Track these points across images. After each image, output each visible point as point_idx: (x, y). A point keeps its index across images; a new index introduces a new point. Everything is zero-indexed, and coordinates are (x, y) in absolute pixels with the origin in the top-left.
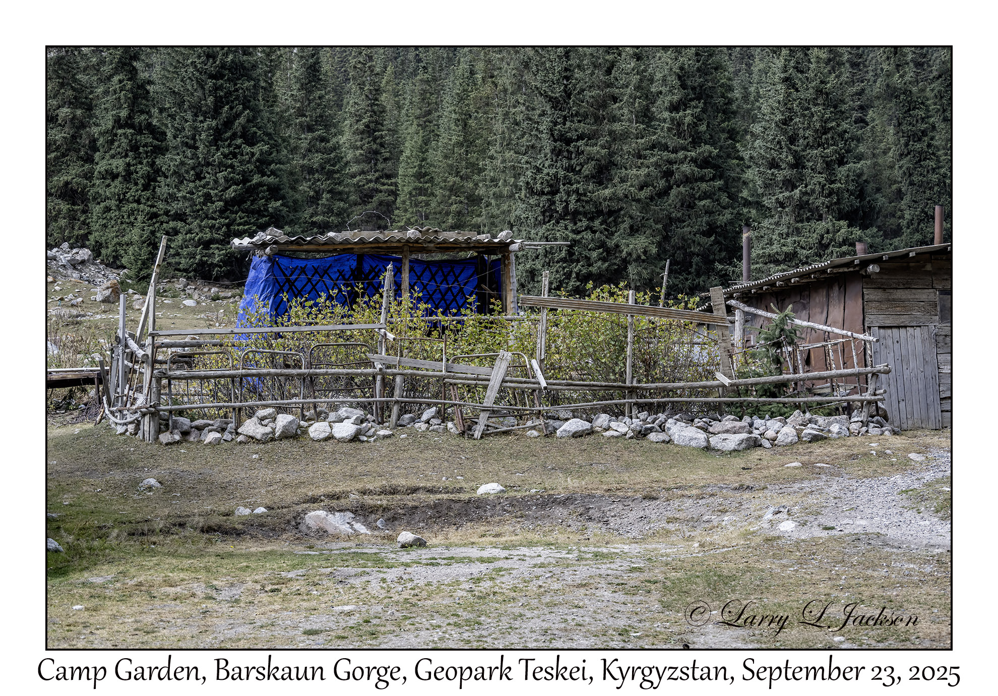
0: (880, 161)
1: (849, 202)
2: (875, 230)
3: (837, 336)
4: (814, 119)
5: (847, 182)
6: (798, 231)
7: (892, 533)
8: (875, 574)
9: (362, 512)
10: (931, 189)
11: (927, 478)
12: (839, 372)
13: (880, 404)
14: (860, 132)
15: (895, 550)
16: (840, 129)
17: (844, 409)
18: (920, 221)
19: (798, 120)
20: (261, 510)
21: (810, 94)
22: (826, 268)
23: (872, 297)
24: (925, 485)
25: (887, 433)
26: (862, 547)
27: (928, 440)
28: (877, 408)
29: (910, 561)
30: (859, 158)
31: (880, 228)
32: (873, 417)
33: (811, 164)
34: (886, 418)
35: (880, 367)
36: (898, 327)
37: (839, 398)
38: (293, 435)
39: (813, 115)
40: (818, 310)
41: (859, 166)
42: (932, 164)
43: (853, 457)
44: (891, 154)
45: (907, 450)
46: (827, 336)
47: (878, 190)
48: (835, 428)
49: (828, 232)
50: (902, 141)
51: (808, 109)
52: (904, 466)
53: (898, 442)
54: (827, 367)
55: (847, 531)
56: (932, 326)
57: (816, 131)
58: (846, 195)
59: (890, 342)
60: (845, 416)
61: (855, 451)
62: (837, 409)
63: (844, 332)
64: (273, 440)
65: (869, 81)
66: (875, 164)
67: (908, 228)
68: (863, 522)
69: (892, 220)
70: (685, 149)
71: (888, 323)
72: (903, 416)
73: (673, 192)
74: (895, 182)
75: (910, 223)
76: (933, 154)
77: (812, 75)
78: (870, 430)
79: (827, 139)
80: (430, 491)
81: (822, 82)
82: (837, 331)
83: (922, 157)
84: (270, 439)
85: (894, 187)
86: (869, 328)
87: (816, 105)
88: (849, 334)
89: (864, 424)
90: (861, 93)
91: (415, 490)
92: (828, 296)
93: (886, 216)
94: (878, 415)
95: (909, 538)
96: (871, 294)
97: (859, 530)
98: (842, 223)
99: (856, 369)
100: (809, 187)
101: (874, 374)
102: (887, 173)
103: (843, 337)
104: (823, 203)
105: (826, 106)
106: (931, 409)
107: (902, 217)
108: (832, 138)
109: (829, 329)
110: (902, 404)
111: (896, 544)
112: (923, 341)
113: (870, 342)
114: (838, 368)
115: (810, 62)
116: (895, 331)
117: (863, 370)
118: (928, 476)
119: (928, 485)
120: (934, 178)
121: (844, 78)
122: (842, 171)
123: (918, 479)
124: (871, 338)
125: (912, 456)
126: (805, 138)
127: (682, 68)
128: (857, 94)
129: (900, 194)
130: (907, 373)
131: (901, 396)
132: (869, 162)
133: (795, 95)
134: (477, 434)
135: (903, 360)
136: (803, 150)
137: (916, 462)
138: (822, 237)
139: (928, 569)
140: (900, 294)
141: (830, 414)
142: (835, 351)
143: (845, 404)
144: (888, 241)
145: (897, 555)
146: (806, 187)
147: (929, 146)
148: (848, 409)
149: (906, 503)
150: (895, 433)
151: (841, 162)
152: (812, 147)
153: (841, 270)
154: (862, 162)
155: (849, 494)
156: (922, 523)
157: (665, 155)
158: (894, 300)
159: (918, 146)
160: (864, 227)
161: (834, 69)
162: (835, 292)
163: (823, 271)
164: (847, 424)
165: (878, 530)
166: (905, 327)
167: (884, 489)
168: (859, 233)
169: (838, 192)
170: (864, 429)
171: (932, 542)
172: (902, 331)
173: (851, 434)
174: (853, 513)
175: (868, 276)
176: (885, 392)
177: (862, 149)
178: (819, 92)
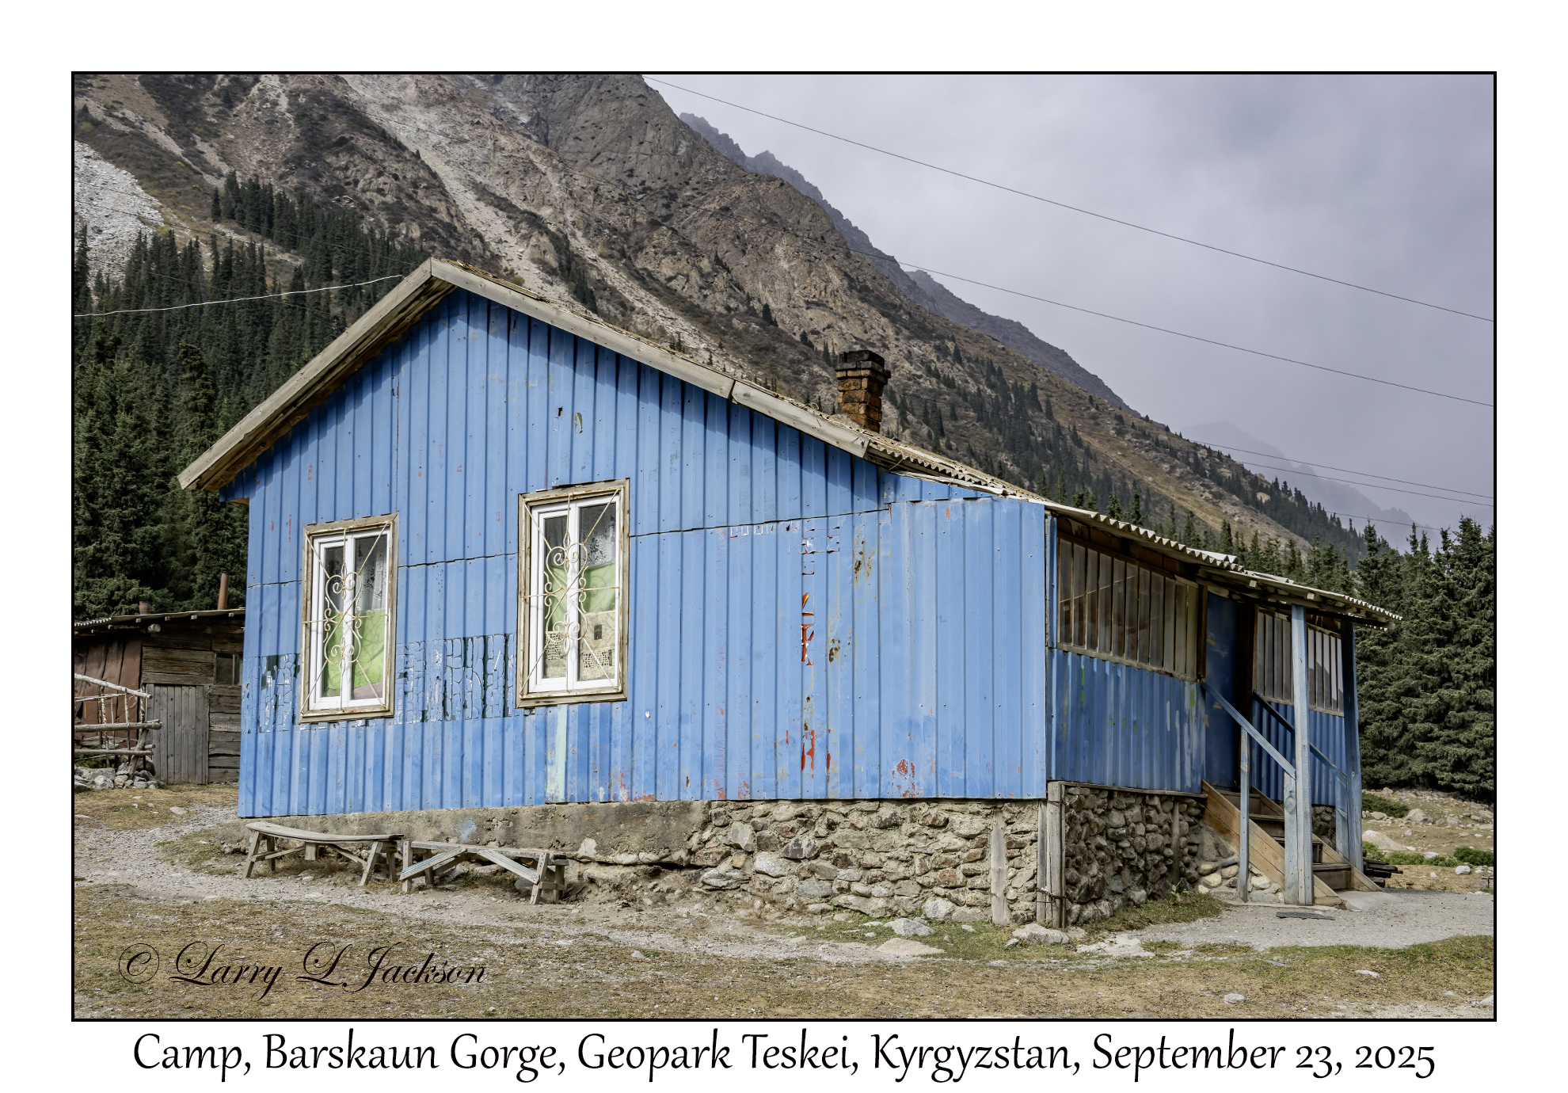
0: (178, 526)
1: (142, 561)
2: (166, 591)
3: (112, 691)
4: (116, 480)
5: (142, 543)
7: (143, 885)
8: (118, 925)
10: (225, 557)
11: (186, 831)
12: (109, 725)
13: (148, 758)
14: (160, 497)
15: (142, 902)
16: (140, 492)
17: (111, 762)
19: (98, 479)
21: (112, 456)
22: (107, 624)
23: (150, 655)
24: (183, 838)
25: (152, 786)
26: (109, 898)
27: (192, 794)
28: (145, 762)
29: (156, 912)
30: (157, 521)
31: (171, 590)
32: (139, 770)
33: (108, 522)
34: (152, 771)
35: (151, 723)
36: (174, 686)
37: (107, 751)
39: (113, 476)
40: (96, 664)
41: (156, 528)
42: (228, 534)
43: (114, 809)
44: (189, 520)
45: (170, 804)
46: (102, 690)
47: (173, 554)
48: (100, 780)
49: (118, 589)
50: (201, 510)
51: (110, 469)
52: (165, 819)
53: (162, 795)
54: (99, 720)
55: (97, 883)
56: (207, 686)
57: (116, 491)
58: (141, 555)
59: (164, 699)
60: (112, 769)
61: (118, 803)
62: (104, 761)
63: (119, 687)
65: (173, 450)
66: (173, 529)
67: (199, 591)
68: (115, 874)
69: (184, 583)
71: (166, 679)
72: (171, 770)
74: (191, 547)
75: (202, 587)
76: (230, 525)
77: (117, 438)
78: (136, 783)
79: (126, 501)
81: (127, 446)
82: (111, 685)
83: (219, 525)
85: (189, 552)
86: (145, 684)
87: (118, 466)
88: (124, 689)
89: (130, 777)
90: (166, 460)
92: (107, 652)
93: (178, 579)
94: (145, 768)
95: (159, 889)
96: (149, 652)
97: (109, 881)
98: (133, 581)
99: (127, 724)
100: (104, 544)
101: (146, 730)
102: (183, 538)
103: (118, 692)
104: (117, 561)
105: (128, 469)
106: (199, 765)
107: (194, 581)
108: (132, 500)
109: (104, 683)
110: (171, 759)
111: (145, 896)
112: (197, 700)
113: (144, 698)
114: (109, 721)
115: (116, 425)
116: (171, 689)
117: (133, 724)
118: (187, 829)
119: (186, 838)
121: (148, 444)
122: (139, 532)
123: (177, 832)
124: (145, 695)
125: (174, 809)
126: (104, 497)
128: (160, 461)
129: (194, 560)
130: (178, 729)
131: (171, 752)
132: (166, 526)
133: (98, 454)
135: (176, 717)
136: (102, 509)
137: (177, 815)
138: (112, 593)
139: (172, 920)
140: (178, 654)
141: (96, 766)
142: (108, 706)
143: (113, 757)
144: (178, 603)
145: (144, 906)
146: (101, 543)
148: (116, 762)
149: (162, 856)
150: (159, 786)
151: (139, 523)
152: (110, 507)
153: (122, 627)
154: (159, 526)
155: (105, 846)
156: (174, 875)
158: (172, 659)
159: (216, 516)
160: (154, 588)
161: (139, 435)
162: (114, 649)
163: (103, 626)
164: (112, 777)
165: (129, 882)
166: (181, 686)
167: (141, 841)
168: (150, 592)
169: (133, 552)
170: (130, 782)
171: (181, 894)
172: (178, 689)
173: (115, 786)
174: (106, 865)
175: (149, 634)
176: (154, 747)
177: (160, 513)
178: (122, 455)
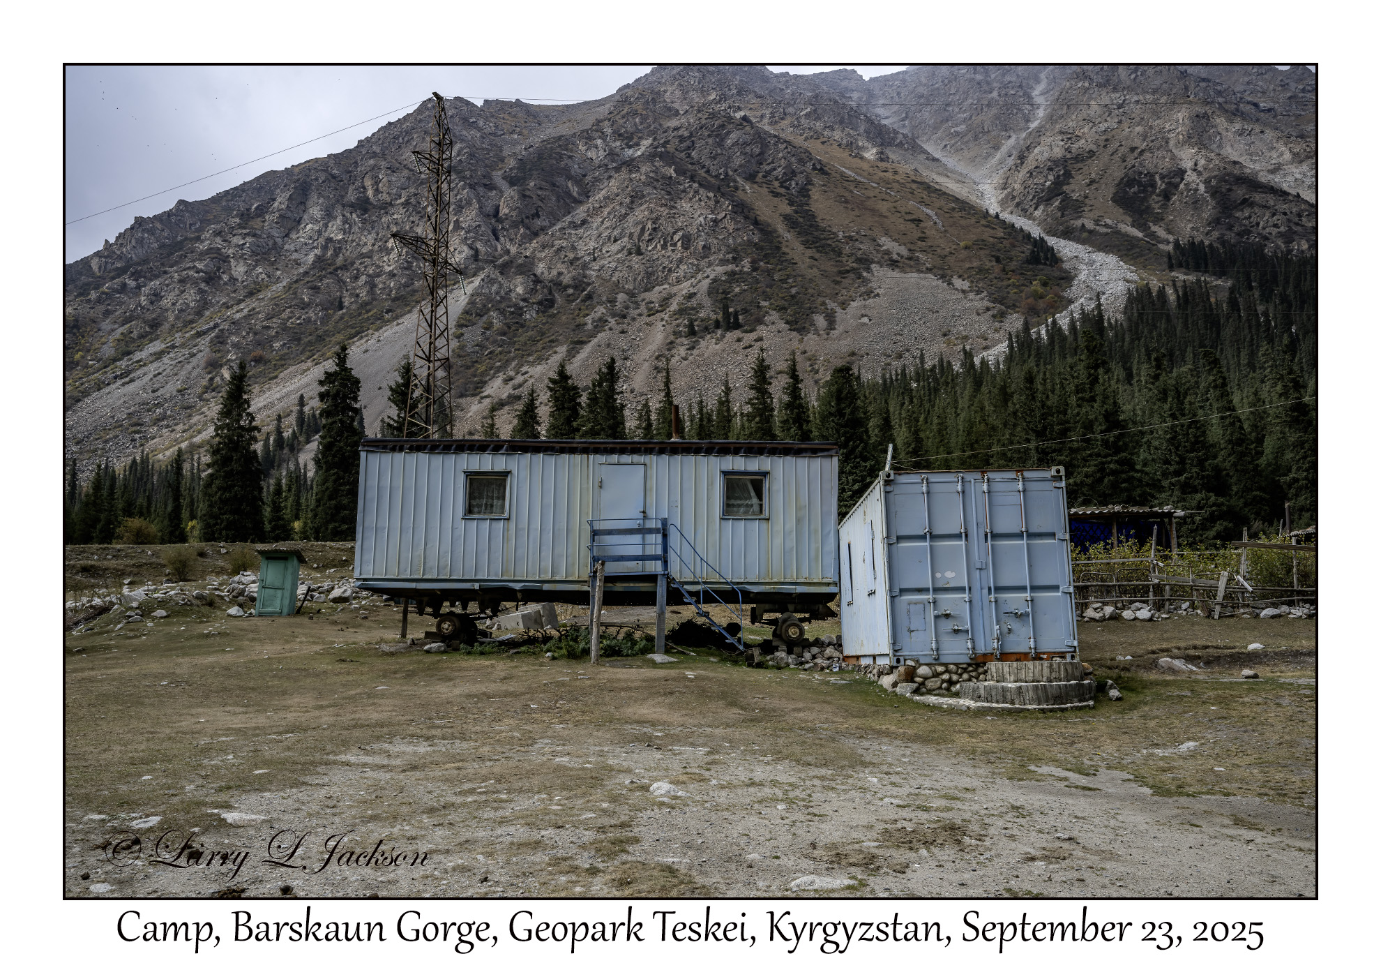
6: (1184, 500)
9: (1189, 659)
18: (1243, 492)
20: (1129, 657)
38: (1115, 617)
64: (1105, 620)
70: (1110, 455)
73: (1106, 480)
80: (1216, 647)
84: (1103, 619)
91: (1207, 647)
120: (1251, 467)
127: (1106, 411)
134: (1216, 617)
147: (1247, 448)
157: (1099, 459)
